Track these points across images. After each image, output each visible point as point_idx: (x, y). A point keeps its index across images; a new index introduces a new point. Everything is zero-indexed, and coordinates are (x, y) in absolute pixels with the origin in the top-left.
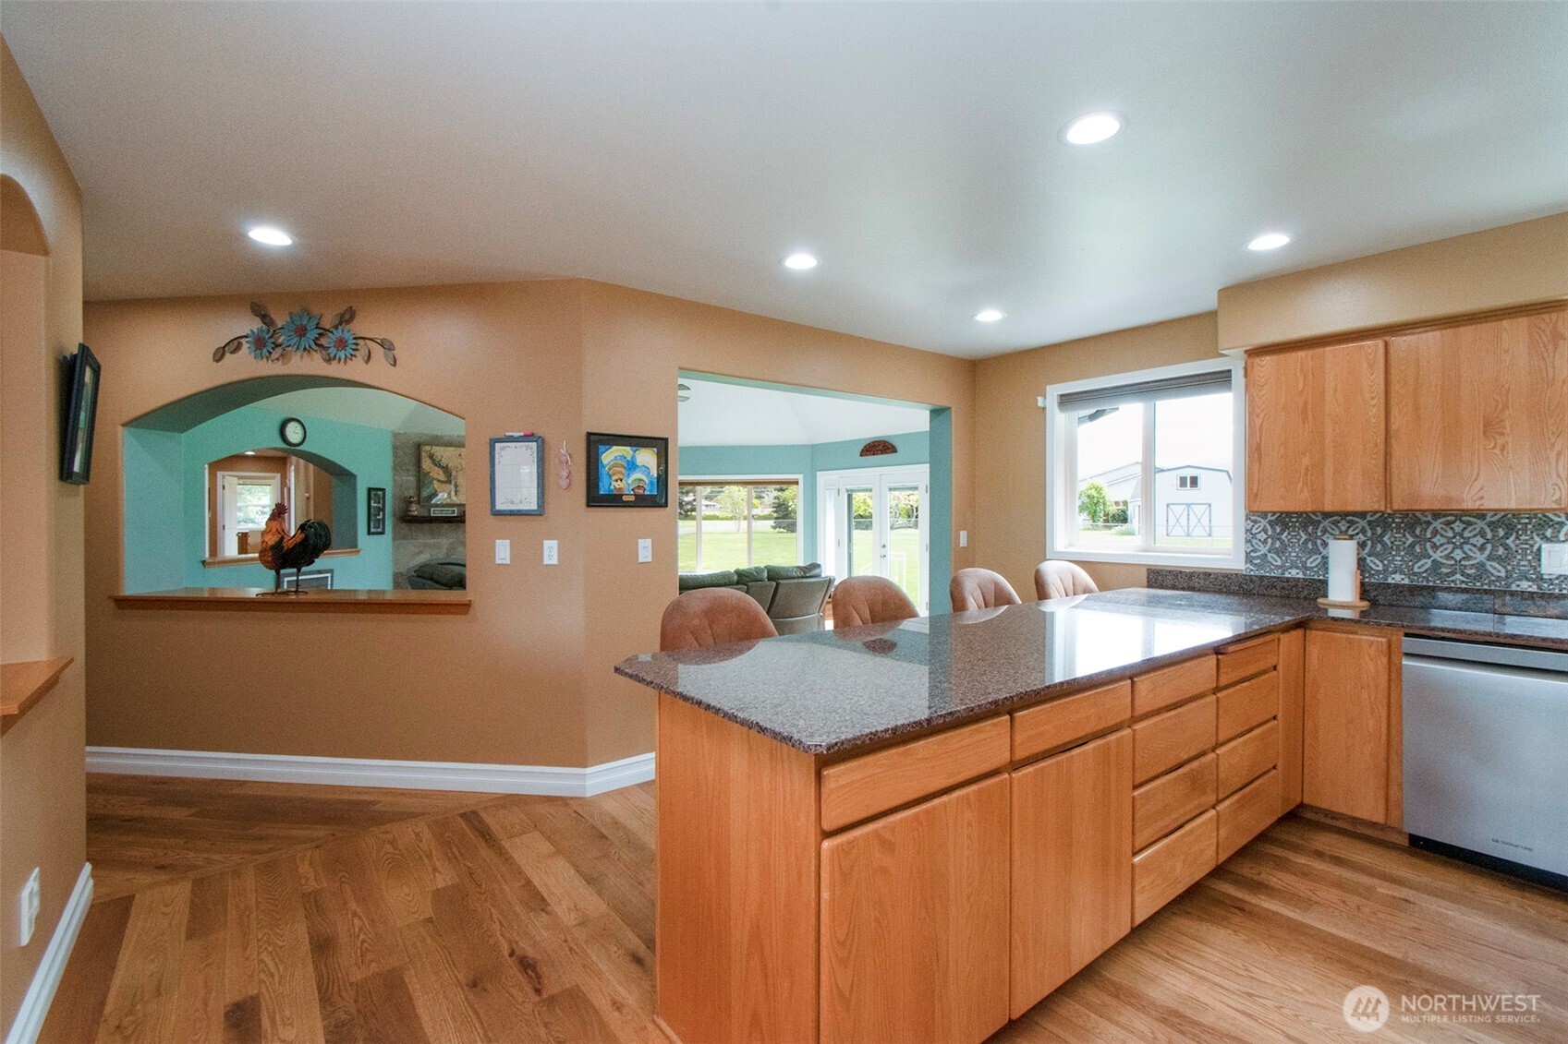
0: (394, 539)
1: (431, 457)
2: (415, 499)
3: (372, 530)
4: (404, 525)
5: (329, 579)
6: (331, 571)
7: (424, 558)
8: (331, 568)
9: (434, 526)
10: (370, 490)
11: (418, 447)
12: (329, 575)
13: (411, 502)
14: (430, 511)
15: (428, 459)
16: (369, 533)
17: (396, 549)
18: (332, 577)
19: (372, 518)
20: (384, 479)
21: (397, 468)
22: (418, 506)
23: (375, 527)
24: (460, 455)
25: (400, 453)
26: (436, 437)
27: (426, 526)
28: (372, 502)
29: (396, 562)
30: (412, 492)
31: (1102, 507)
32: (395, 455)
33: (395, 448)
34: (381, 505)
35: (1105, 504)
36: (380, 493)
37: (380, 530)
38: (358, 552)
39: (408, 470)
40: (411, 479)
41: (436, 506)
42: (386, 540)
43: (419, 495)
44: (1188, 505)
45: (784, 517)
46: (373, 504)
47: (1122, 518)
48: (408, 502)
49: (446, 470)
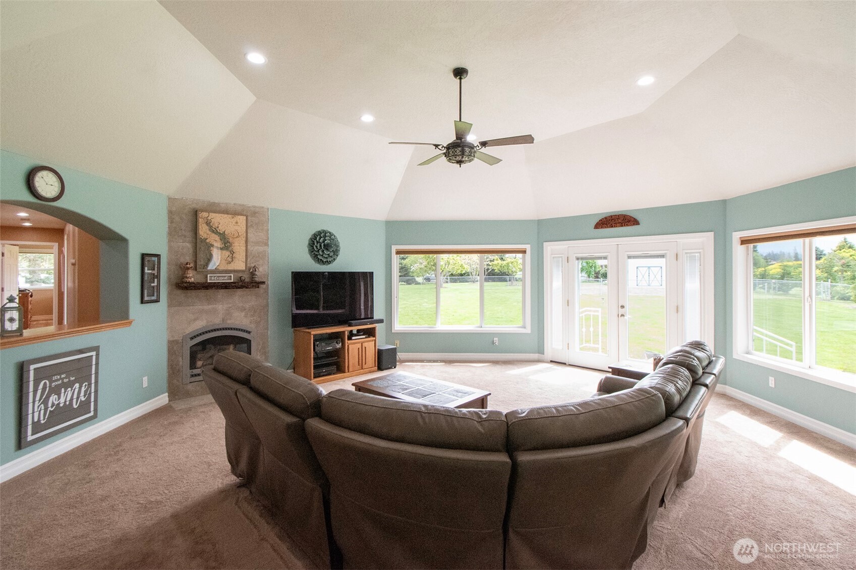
0: (170, 305)
1: (208, 223)
2: (192, 265)
3: (146, 298)
4: (179, 292)
5: (94, 358)
6: (96, 349)
7: (200, 324)
8: (96, 345)
9: (210, 292)
10: (143, 256)
11: (195, 213)
12: (94, 353)
13: (188, 269)
14: (207, 277)
15: (205, 225)
16: (142, 301)
17: (171, 316)
18: (97, 355)
19: (146, 286)
20: (159, 244)
21: (173, 233)
22: (195, 272)
23: (149, 294)
24: (237, 223)
25: (177, 219)
26: (213, 204)
27: (202, 293)
28: (146, 268)
29: (171, 329)
30: (188, 258)
31: (593, 269)
32: (171, 220)
33: (170, 213)
34: (155, 272)
35: (595, 267)
36: (156, 259)
37: (154, 298)
38: (130, 323)
39: (185, 237)
40: (188, 246)
41: (212, 272)
42: (161, 308)
43: (196, 262)
44: (649, 267)
45: (404, 276)
46: (146, 271)
47: (605, 276)
48: (184, 268)
49: (223, 237)
